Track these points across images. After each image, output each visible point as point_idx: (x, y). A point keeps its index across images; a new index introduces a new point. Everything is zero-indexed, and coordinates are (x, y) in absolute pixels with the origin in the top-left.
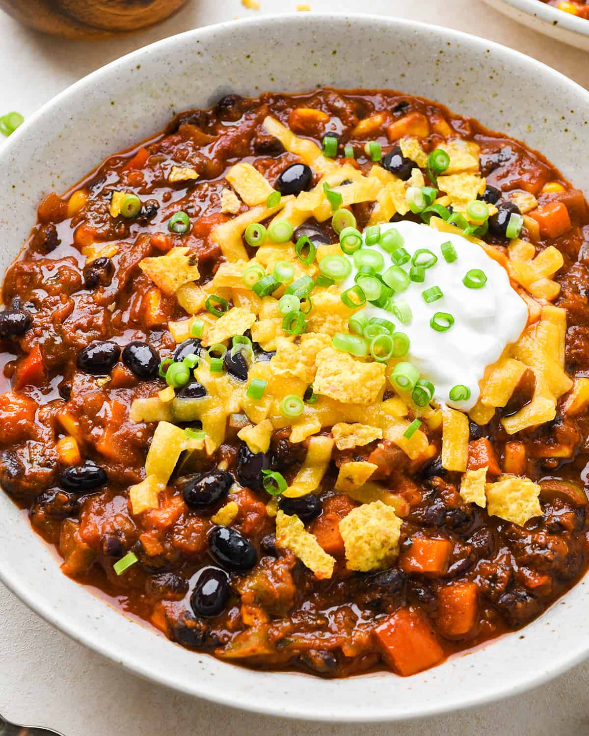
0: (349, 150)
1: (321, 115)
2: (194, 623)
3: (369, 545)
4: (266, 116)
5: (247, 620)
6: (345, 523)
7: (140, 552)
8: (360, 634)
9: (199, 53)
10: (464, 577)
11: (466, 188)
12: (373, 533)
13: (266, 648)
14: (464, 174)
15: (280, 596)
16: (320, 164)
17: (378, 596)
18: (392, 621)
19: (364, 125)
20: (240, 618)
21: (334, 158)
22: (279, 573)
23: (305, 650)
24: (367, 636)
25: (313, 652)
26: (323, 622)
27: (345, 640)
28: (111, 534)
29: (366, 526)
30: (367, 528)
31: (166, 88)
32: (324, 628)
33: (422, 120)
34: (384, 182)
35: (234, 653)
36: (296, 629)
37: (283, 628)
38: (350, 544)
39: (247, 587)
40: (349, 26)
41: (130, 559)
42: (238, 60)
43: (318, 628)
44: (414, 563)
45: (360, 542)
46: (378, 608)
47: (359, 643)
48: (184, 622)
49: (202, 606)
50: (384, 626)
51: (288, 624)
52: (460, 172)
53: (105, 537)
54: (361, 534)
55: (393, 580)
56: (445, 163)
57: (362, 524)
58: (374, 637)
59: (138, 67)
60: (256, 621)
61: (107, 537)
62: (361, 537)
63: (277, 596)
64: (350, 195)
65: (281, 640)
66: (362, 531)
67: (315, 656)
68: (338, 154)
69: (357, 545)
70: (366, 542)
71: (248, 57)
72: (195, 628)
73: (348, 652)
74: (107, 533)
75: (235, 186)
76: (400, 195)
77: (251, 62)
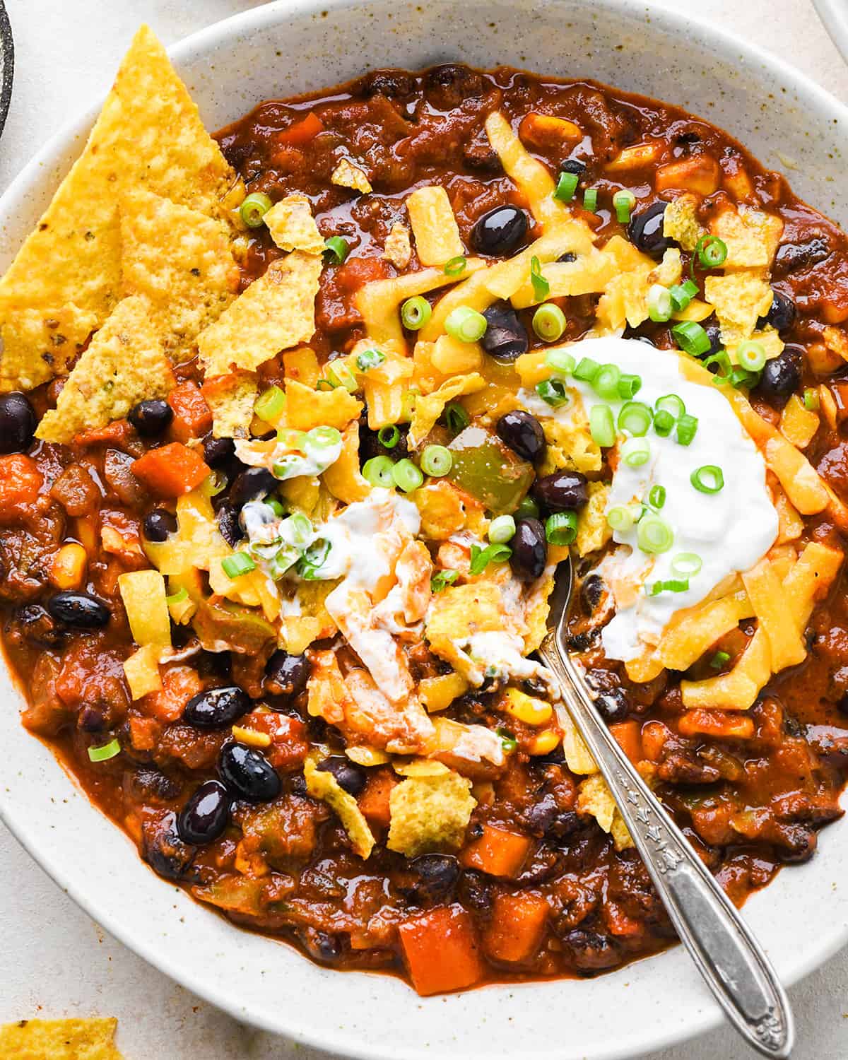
0: (591, 195)
1: (569, 128)
2: (173, 850)
3: (424, 825)
4: (491, 111)
5: (241, 865)
6: (400, 792)
7: (125, 740)
8: (379, 924)
9: (419, 9)
10: (537, 888)
11: (744, 303)
12: (433, 812)
13: (254, 908)
15: (293, 851)
16: (547, 209)
17: (415, 886)
18: (424, 922)
19: (627, 157)
20: (233, 857)
21: (568, 204)
22: (300, 824)
23: (304, 925)
24: (387, 930)
25: (312, 931)
26: (337, 893)
27: (358, 928)
28: (93, 705)
29: (427, 801)
30: (427, 804)
31: (362, 44)
32: (337, 900)
33: (712, 170)
34: (625, 268)
35: (213, 900)
36: (299, 893)
37: (283, 889)
38: (398, 822)
39: (256, 827)
40: (649, 21)
41: (113, 749)
42: (476, 26)
43: (329, 899)
44: (477, 858)
45: (412, 822)
46: (412, 899)
47: (373, 935)
48: (160, 846)
49: (190, 830)
50: (409, 926)
51: (292, 884)
52: (742, 269)
53: (84, 707)
54: (415, 812)
55: (440, 874)
56: (720, 256)
57: (422, 797)
58: (395, 933)
59: (324, 14)
60: (251, 870)
61: (88, 708)
62: (414, 816)
63: (289, 851)
64: (564, 282)
65: (277, 904)
66: (419, 808)
67: (312, 938)
68: (574, 201)
69: (408, 824)
70: (420, 822)
71: (492, 25)
72: (173, 856)
73: (357, 943)
74: (88, 702)
75: (413, 221)
76: (637, 293)
77: (496, 32)
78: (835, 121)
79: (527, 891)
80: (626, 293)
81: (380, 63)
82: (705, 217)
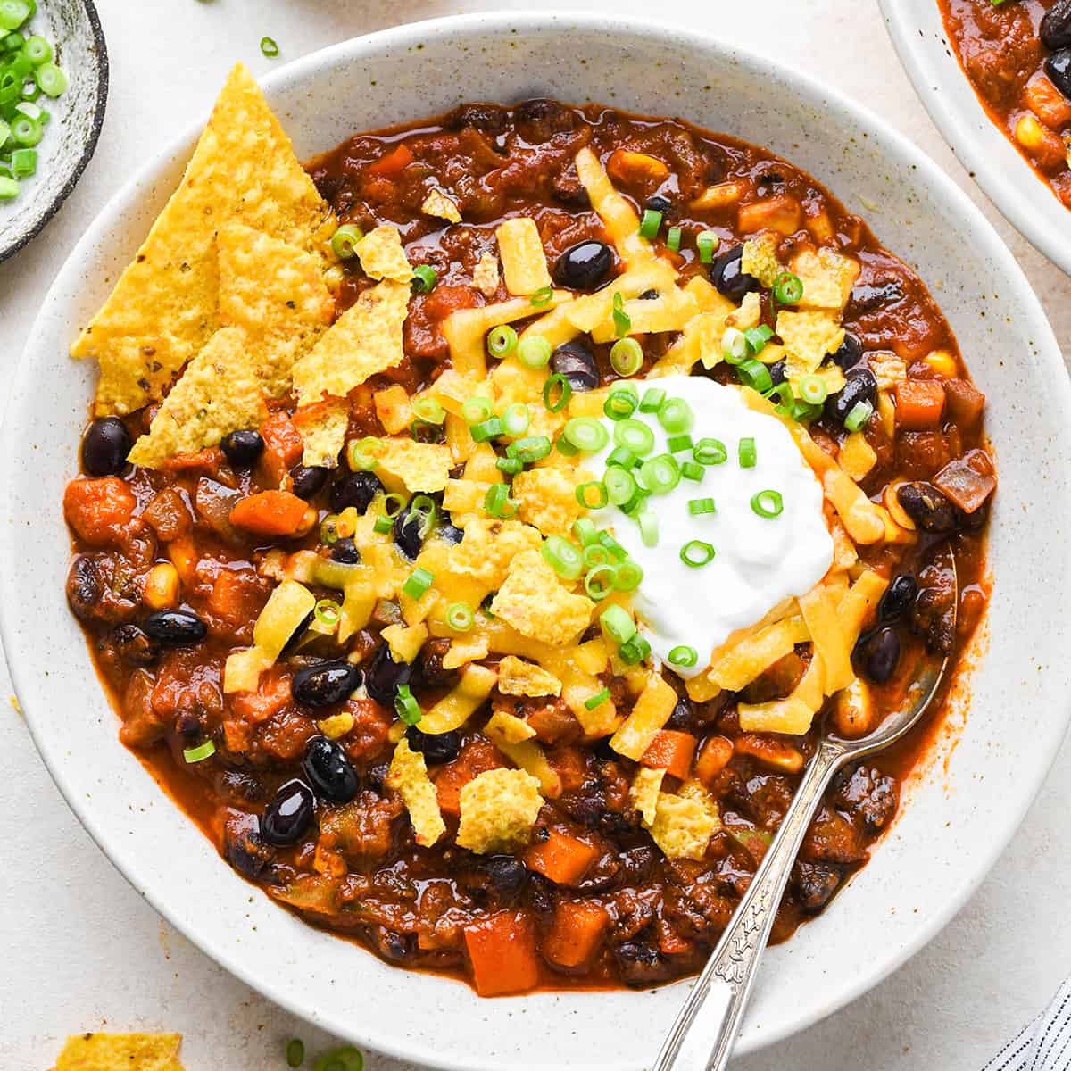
0: (675, 234)
1: (657, 166)
2: (256, 848)
3: (493, 823)
4: (582, 147)
5: (318, 865)
6: (471, 790)
7: (219, 741)
8: (446, 925)
9: (512, 44)
11: (813, 341)
12: (502, 810)
13: (329, 908)
14: (820, 314)
15: (367, 851)
16: (631, 247)
17: (484, 886)
18: (488, 925)
19: (712, 195)
20: (312, 857)
21: (652, 242)
22: (376, 824)
23: (376, 924)
24: (454, 932)
25: (383, 931)
26: (410, 894)
27: (425, 929)
28: (189, 711)
29: (496, 799)
30: (497, 802)
31: (455, 76)
32: (408, 902)
34: (705, 308)
35: (289, 899)
36: (374, 893)
37: (357, 888)
38: (468, 819)
39: (331, 826)
40: (736, 64)
41: (207, 750)
42: (567, 62)
43: (402, 900)
45: (481, 819)
46: (480, 900)
47: (440, 936)
48: (244, 844)
49: (272, 830)
50: (474, 929)
51: (366, 885)
52: (816, 309)
53: (180, 713)
54: (485, 810)
55: (509, 875)
56: (796, 294)
57: (491, 795)
58: (460, 934)
59: (420, 47)
60: (328, 866)
61: (184, 714)
62: (483, 814)
63: (363, 850)
64: (645, 318)
65: (351, 904)
66: (488, 806)
67: (384, 937)
68: (657, 237)
69: (477, 822)
70: (489, 820)
71: (584, 62)
72: (256, 854)
73: (424, 943)
74: (184, 708)
76: (714, 334)
77: (587, 68)
78: (914, 167)
79: (587, 899)
80: (703, 335)
81: (473, 96)
82: (786, 255)
